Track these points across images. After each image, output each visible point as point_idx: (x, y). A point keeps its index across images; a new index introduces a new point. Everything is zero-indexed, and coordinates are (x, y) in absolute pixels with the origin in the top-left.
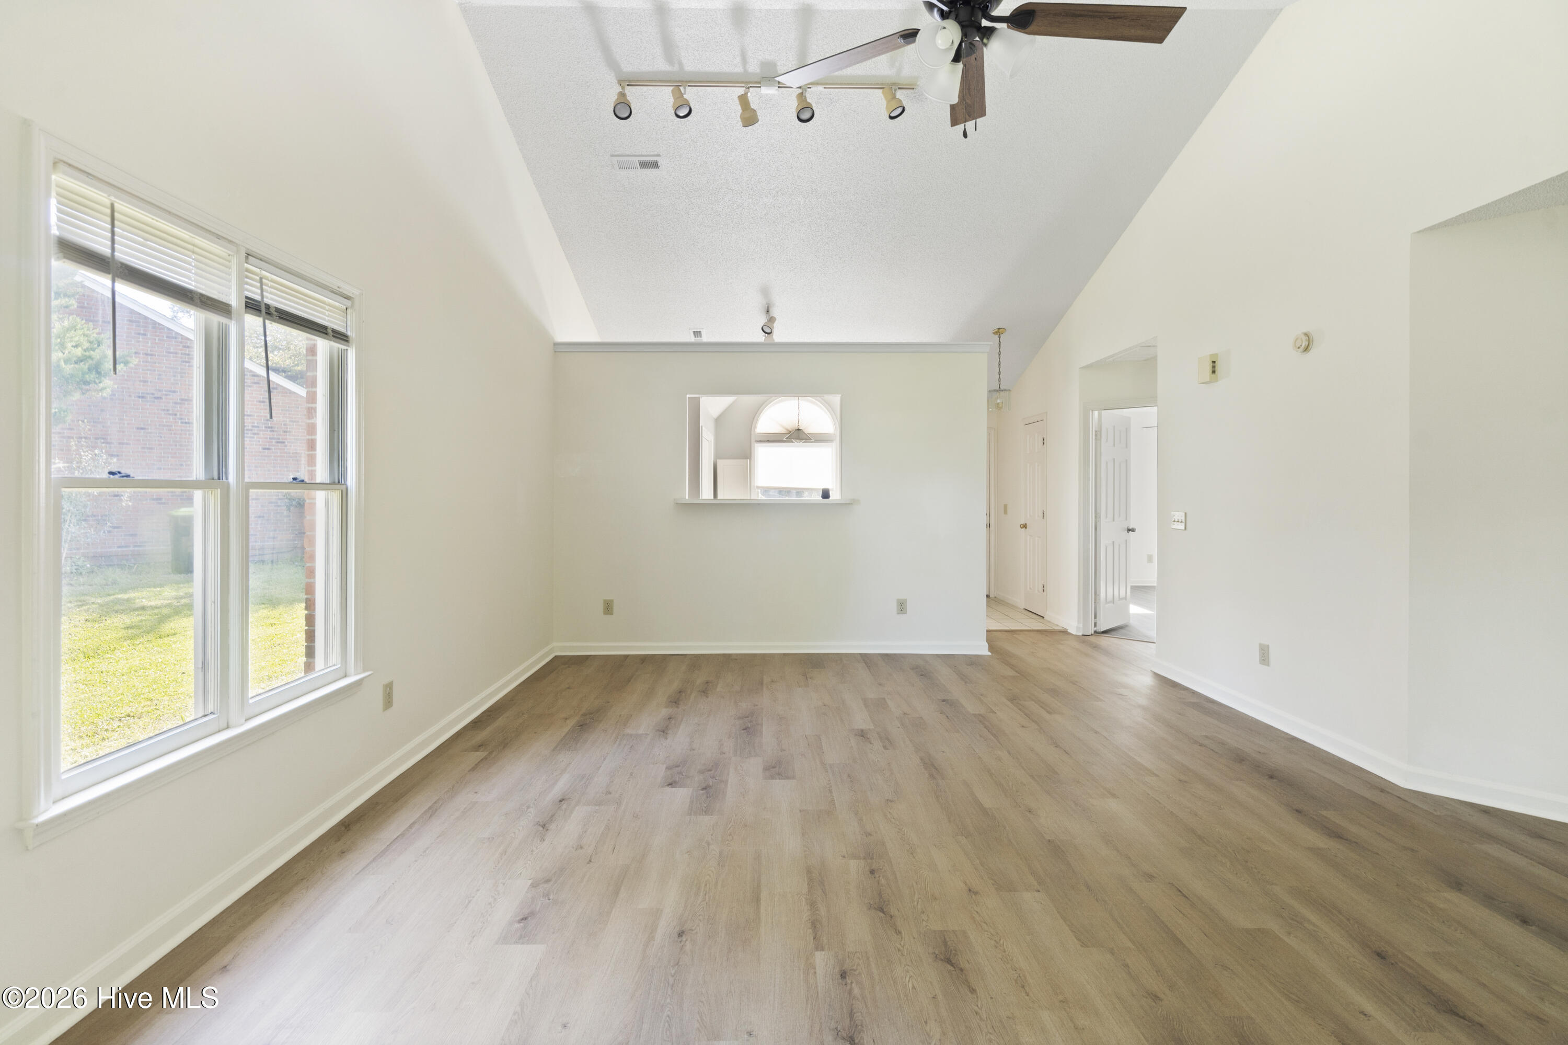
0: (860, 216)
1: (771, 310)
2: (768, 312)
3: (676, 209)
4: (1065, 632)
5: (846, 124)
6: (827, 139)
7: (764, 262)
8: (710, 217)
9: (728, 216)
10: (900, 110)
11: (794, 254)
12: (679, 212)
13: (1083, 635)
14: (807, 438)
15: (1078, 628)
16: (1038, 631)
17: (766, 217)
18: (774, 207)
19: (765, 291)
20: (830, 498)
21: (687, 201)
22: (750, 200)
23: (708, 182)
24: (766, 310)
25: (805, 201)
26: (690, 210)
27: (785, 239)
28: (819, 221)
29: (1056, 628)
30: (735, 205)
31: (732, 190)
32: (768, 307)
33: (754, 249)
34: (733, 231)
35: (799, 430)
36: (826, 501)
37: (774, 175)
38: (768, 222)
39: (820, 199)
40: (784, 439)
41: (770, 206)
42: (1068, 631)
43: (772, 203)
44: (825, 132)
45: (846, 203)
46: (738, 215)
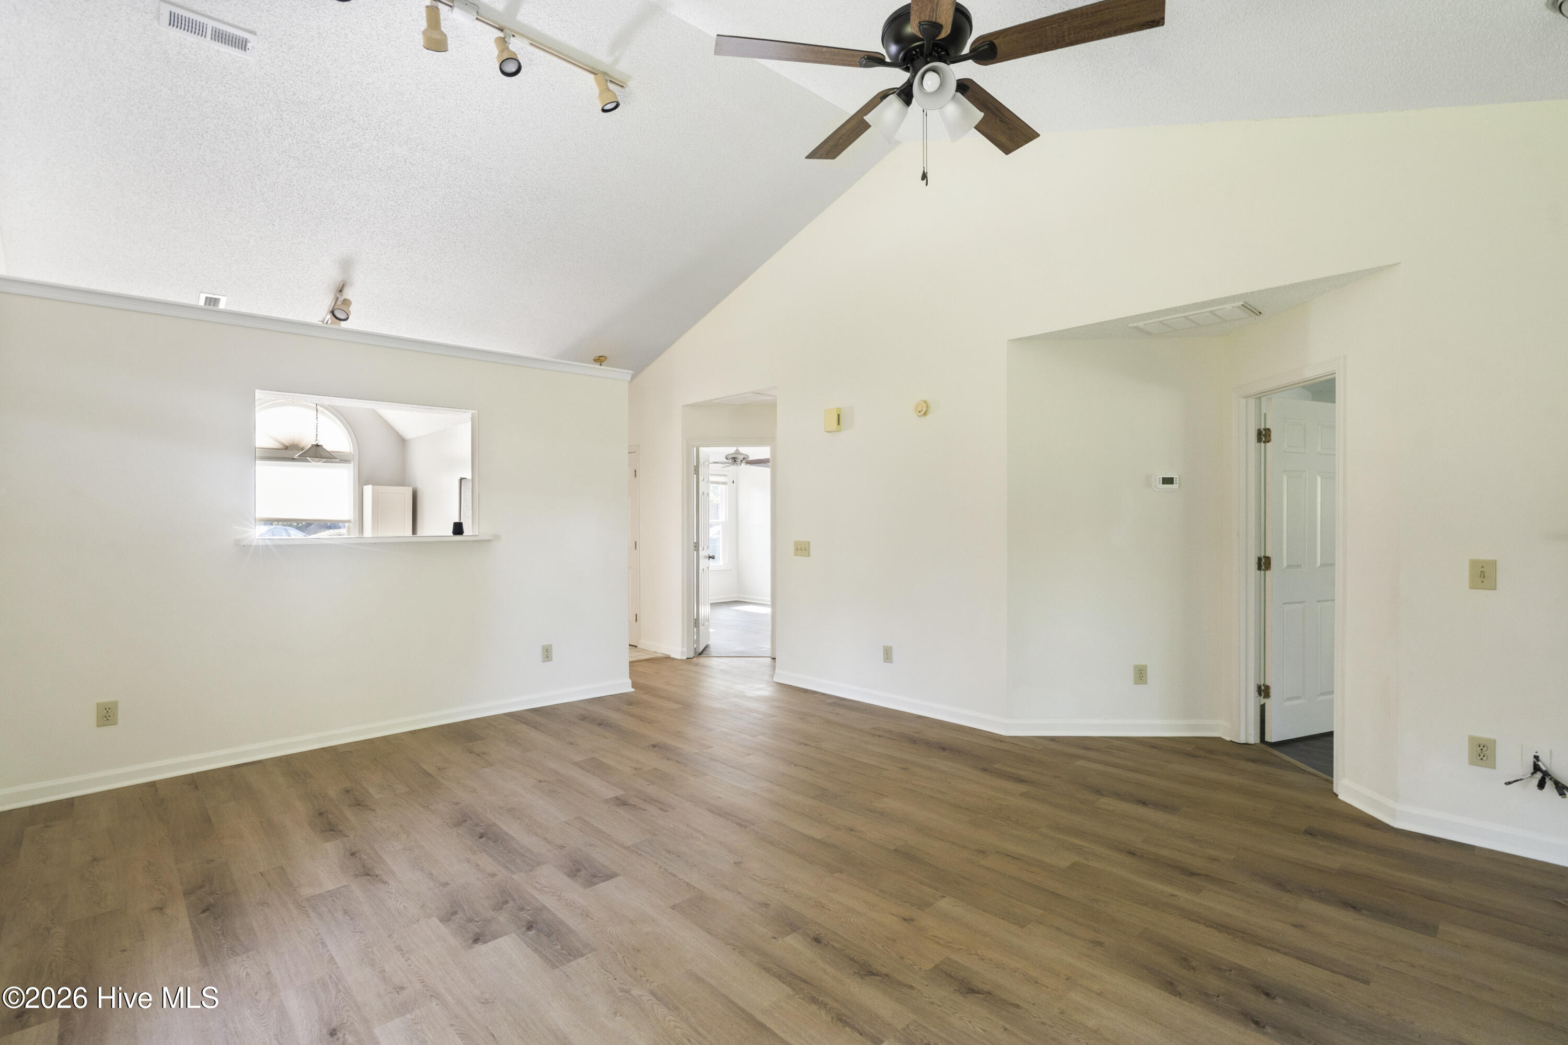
0: (508, 205)
1: (345, 290)
2: (341, 291)
3: (250, 119)
4: (668, 658)
5: (536, 96)
6: (507, 104)
7: (361, 227)
8: (304, 146)
9: (332, 154)
10: (613, 105)
11: (408, 228)
12: (253, 124)
13: (687, 658)
14: (331, 456)
15: (682, 653)
16: (646, 660)
17: (389, 172)
18: (405, 162)
19: (346, 265)
20: (464, 534)
21: (274, 113)
22: (375, 143)
23: (320, 99)
24: (340, 289)
25: (450, 168)
26: (274, 127)
27: (403, 206)
28: (457, 196)
29: (660, 655)
30: (350, 142)
31: (354, 122)
32: (343, 286)
33: (353, 207)
34: (332, 176)
35: (317, 446)
36: (458, 538)
37: (421, 122)
38: (389, 178)
39: (470, 171)
40: (296, 456)
41: (400, 159)
42: (671, 656)
43: (405, 155)
44: (508, 95)
45: (499, 185)
46: (349, 157)
